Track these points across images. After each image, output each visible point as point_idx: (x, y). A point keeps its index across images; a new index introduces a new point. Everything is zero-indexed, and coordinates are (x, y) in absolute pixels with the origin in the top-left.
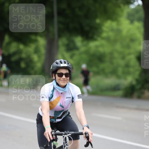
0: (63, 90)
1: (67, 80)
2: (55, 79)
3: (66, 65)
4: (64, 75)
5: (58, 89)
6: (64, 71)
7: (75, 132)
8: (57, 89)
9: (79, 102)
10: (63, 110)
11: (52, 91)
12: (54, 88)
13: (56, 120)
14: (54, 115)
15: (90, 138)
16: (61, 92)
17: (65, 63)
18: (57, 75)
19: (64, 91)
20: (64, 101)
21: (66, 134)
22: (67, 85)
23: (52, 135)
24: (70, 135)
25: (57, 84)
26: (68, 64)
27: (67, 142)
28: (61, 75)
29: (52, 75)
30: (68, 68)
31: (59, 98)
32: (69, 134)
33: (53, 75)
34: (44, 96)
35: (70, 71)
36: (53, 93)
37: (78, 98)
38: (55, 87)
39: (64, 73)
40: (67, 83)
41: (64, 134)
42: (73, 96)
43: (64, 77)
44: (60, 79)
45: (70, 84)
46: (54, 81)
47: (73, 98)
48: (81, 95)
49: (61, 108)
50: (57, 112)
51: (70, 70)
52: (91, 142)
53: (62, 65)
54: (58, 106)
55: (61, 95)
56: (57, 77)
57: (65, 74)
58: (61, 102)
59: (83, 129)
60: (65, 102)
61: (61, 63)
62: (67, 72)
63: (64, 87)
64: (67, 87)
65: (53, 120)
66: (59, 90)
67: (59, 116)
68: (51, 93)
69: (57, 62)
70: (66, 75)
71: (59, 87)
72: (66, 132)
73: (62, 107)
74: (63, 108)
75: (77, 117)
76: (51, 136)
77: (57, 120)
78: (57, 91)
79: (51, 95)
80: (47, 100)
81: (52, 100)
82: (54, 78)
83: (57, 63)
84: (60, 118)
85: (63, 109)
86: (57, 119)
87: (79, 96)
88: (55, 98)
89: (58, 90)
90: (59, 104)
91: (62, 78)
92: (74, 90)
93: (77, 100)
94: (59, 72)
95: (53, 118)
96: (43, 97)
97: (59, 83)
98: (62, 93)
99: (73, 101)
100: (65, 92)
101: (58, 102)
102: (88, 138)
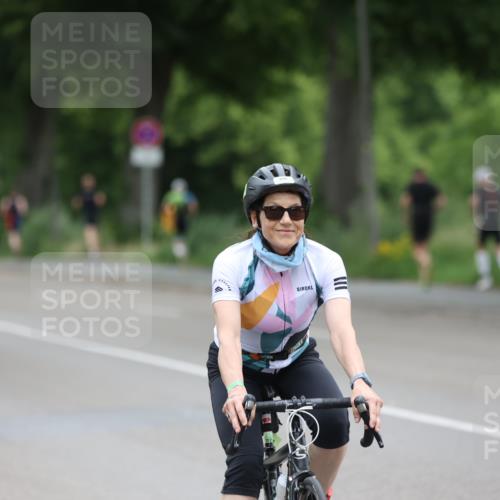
0: (287, 262)
1: (298, 228)
2: (259, 229)
3: (290, 180)
4: (286, 214)
5: (268, 259)
6: (286, 201)
7: (327, 400)
8: (266, 262)
9: (339, 302)
10: (290, 330)
11: (250, 267)
12: (256, 260)
13: (268, 365)
14: (262, 347)
15: (372, 417)
16: (278, 269)
17: (288, 173)
18: (263, 215)
19: (288, 266)
20: (292, 299)
21: (295, 406)
22: (296, 245)
23: (248, 412)
24: (311, 408)
25: (267, 245)
26: (299, 176)
27: (301, 432)
28: (276, 213)
29: (249, 214)
30: (301, 190)
31: (273, 289)
32: (304, 404)
34: (222, 285)
36: (251, 275)
37: (336, 289)
38: (258, 254)
39: (285, 207)
40: (298, 238)
41: (290, 407)
42: (320, 284)
43: (286, 218)
44: (272, 228)
45: (310, 242)
46: (256, 237)
48: (344, 278)
51: (306, 195)
52: (377, 429)
53: (278, 181)
55: (279, 279)
56: (265, 222)
57: (289, 210)
59: (352, 387)
60: (293, 303)
62: (296, 201)
63: (290, 252)
66: (274, 262)
67: (279, 349)
68: (246, 273)
69: (261, 172)
70: (295, 213)
71: (271, 254)
72: (295, 399)
73: (286, 318)
74: (290, 321)
75: (334, 350)
76: (243, 416)
77: (271, 363)
78: (267, 267)
79: (247, 279)
81: (251, 296)
82: (255, 225)
83: (262, 177)
84: (283, 355)
85: (288, 325)
86: (273, 360)
87: (338, 283)
89: (269, 264)
90: (273, 310)
91: (281, 221)
94: (271, 205)
95: (261, 359)
96: (218, 289)
97: (269, 240)
98: (281, 274)
99: (320, 302)
100: (294, 269)
101: (270, 304)
102: (365, 416)
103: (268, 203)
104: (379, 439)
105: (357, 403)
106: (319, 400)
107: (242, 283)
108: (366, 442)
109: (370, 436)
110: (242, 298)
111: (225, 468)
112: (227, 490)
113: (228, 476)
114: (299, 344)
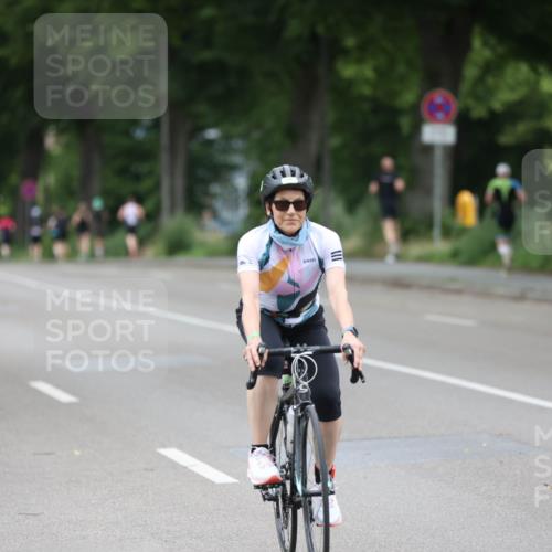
0: (294, 242)
2: (271, 217)
5: (279, 240)
6: (292, 196)
7: (324, 347)
8: (278, 242)
9: (337, 270)
10: (298, 293)
11: (267, 245)
12: (271, 240)
13: (284, 321)
14: (279, 307)
15: (356, 359)
16: (286, 247)
17: (293, 174)
18: (274, 206)
19: (295, 245)
21: (298, 352)
22: (300, 229)
23: (261, 355)
24: (311, 353)
25: (278, 229)
26: (302, 176)
28: (283, 206)
31: (284, 263)
32: (305, 351)
33: (267, 206)
34: (245, 260)
35: (307, 195)
36: (268, 250)
37: (333, 260)
38: (272, 237)
39: (291, 200)
40: (302, 224)
42: (321, 257)
43: (292, 209)
46: (269, 223)
48: (340, 251)
51: (308, 190)
52: (360, 369)
53: (285, 181)
54: (283, 283)
57: (293, 203)
60: (300, 272)
61: (284, 174)
62: (299, 196)
63: (296, 234)
64: (301, 233)
67: (291, 309)
68: (264, 250)
69: (273, 172)
70: (298, 205)
72: (299, 346)
73: (295, 284)
74: (298, 286)
76: (257, 358)
78: (278, 245)
79: (264, 254)
81: (268, 267)
82: (269, 213)
83: (274, 177)
84: (295, 313)
85: (297, 289)
86: (287, 318)
87: (335, 255)
90: (285, 278)
91: (288, 212)
95: (278, 316)
96: (242, 263)
97: (280, 227)
98: (291, 250)
99: (323, 270)
100: (301, 246)
102: (351, 358)
103: (278, 198)
104: (362, 377)
105: (345, 349)
106: (318, 347)
107: (260, 257)
108: (354, 380)
109: (357, 375)
110: (261, 268)
114: (309, 305)
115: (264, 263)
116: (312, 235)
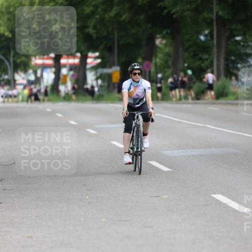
0: (137, 84)
3: (138, 67)
4: (137, 74)
6: (137, 72)
8: (133, 84)
9: (149, 92)
10: (139, 98)
12: (131, 83)
13: (135, 106)
14: (133, 102)
17: (138, 66)
23: (127, 114)
25: (133, 80)
26: (140, 66)
27: (139, 120)
28: (135, 74)
30: (140, 69)
31: (135, 90)
32: (139, 113)
33: (131, 74)
34: (124, 88)
35: (141, 71)
37: (148, 89)
40: (140, 79)
42: (145, 88)
45: (143, 80)
46: (131, 79)
47: (145, 90)
48: (150, 87)
49: (137, 97)
50: (135, 100)
53: (136, 67)
54: (134, 95)
55: (136, 87)
56: (133, 76)
58: (138, 92)
61: (135, 66)
62: (139, 72)
63: (138, 82)
65: (133, 106)
66: (135, 84)
67: (137, 102)
68: (129, 86)
70: (139, 74)
71: (134, 82)
73: (138, 95)
80: (127, 91)
81: (130, 91)
83: (132, 66)
84: (138, 104)
88: (132, 89)
90: (135, 94)
91: (136, 76)
92: (145, 84)
93: (147, 91)
99: (145, 92)
100: (139, 85)
101: (134, 93)
103: (134, 72)
107: (128, 88)
109: (153, 120)
111: (124, 127)
112: (125, 132)
113: (125, 129)
114: (142, 101)
115: (129, 89)
116: (143, 82)
